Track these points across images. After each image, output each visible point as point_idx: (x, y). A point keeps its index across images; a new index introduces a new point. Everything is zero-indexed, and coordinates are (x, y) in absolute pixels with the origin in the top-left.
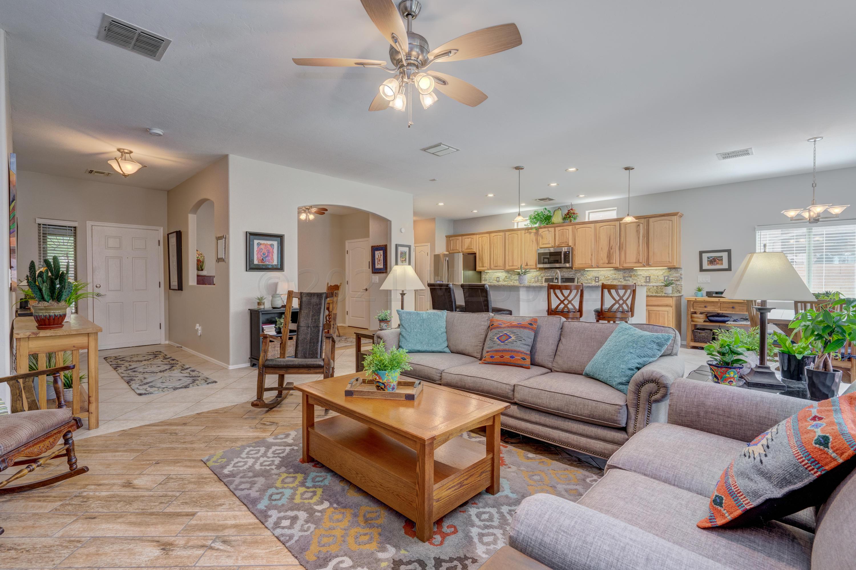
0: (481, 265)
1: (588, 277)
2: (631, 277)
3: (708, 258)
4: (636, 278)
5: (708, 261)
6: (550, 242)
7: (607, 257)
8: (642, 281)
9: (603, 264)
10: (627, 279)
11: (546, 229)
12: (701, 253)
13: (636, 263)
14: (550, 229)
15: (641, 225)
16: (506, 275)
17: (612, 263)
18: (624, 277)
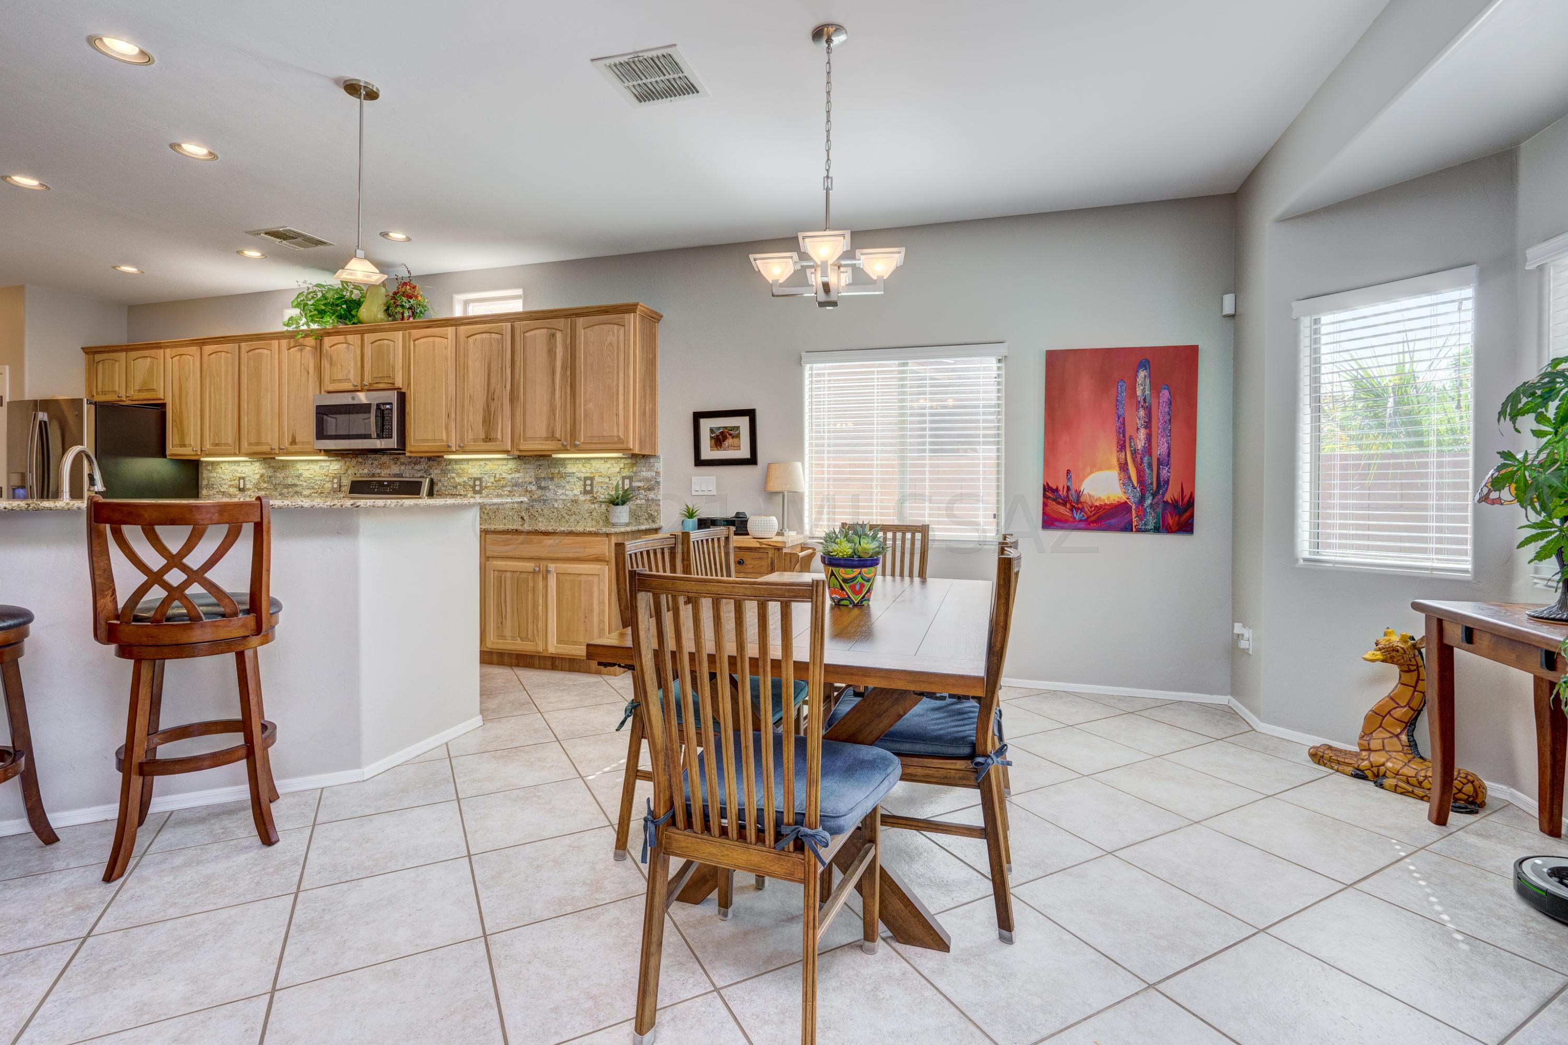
0: (177, 441)
1: (457, 480)
2: (552, 479)
3: (712, 431)
4: (563, 482)
5: (712, 438)
6: (351, 376)
7: (484, 422)
8: (577, 492)
9: (475, 440)
10: (543, 484)
11: (341, 338)
12: (698, 417)
13: (547, 439)
14: (350, 338)
15: (559, 335)
16: (263, 471)
17: (495, 440)
18: (538, 479)
